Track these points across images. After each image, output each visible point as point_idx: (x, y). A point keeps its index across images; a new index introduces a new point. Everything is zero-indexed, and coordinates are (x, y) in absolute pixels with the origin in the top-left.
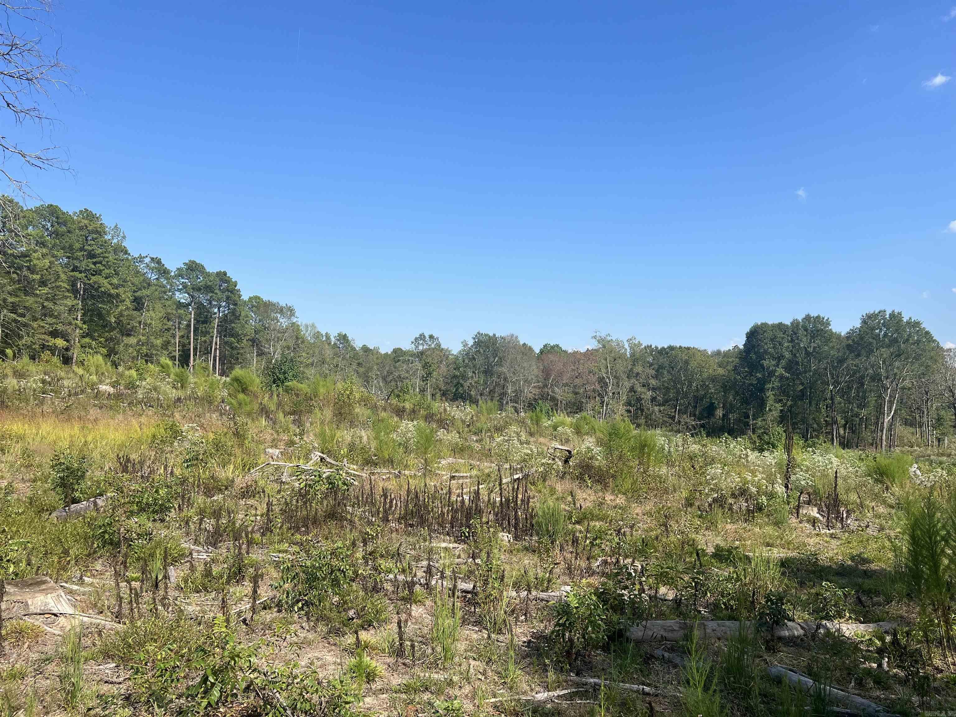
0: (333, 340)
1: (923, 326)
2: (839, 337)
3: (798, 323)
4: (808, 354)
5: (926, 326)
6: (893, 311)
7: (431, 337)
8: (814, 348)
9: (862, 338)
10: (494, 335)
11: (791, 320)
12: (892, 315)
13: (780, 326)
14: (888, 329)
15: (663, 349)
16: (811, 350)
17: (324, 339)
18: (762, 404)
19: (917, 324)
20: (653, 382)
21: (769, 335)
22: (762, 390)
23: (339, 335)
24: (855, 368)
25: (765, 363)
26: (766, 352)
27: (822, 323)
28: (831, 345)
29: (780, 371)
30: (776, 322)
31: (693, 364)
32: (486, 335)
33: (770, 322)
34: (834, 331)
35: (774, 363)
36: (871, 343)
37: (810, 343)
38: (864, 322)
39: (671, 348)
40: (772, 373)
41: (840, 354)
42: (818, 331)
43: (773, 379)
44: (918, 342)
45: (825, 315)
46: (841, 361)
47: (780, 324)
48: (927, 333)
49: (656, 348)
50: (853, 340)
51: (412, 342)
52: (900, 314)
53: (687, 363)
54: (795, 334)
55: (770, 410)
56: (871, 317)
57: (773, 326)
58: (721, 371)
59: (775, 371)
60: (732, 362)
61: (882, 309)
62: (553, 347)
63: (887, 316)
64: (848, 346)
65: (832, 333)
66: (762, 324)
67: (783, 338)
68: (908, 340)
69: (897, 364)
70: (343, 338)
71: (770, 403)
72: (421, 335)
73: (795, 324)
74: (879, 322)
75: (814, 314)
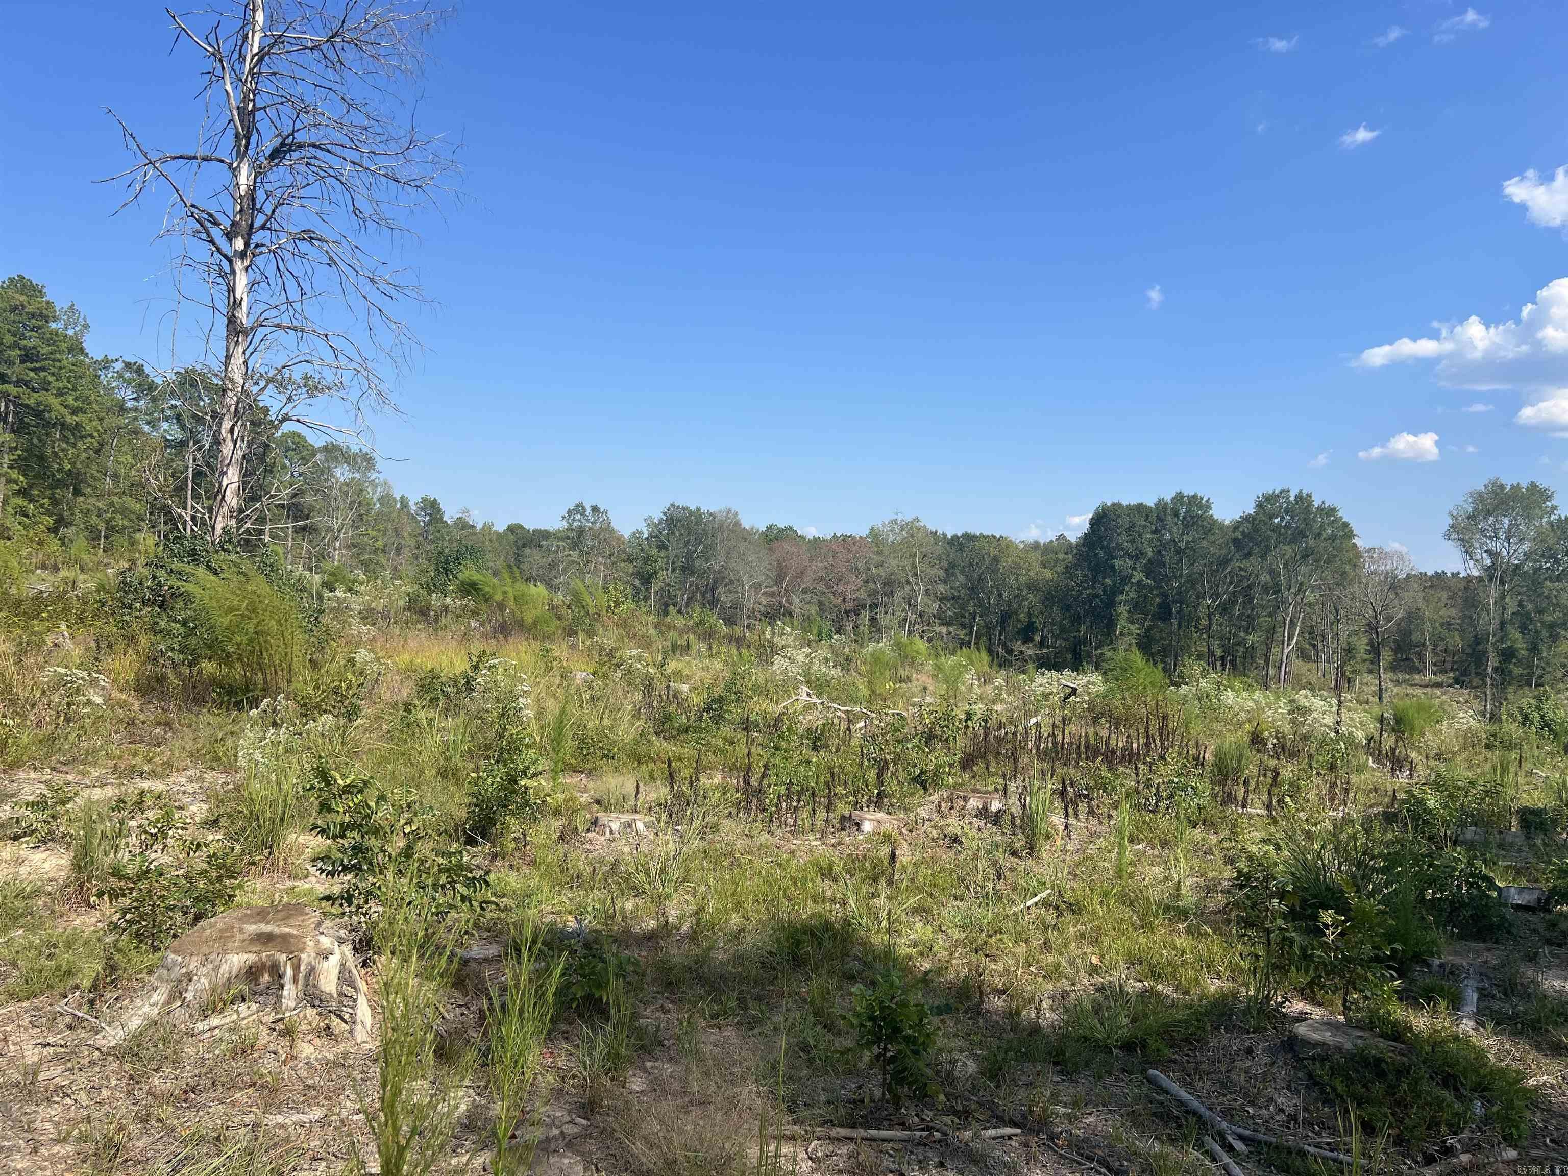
0: (413, 508)
1: (1339, 514)
2: (1221, 527)
3: (1166, 504)
4: (1179, 551)
5: (1344, 514)
6: (1301, 492)
7: (595, 509)
8: (1188, 542)
9: (1256, 530)
10: (698, 509)
11: (1155, 500)
12: (1299, 497)
13: (1140, 508)
14: (1292, 518)
15: (955, 537)
16: (1182, 545)
17: (398, 506)
18: (1111, 624)
19: (1332, 511)
20: (941, 588)
21: (1124, 521)
22: (1111, 604)
23: (424, 500)
24: (1243, 573)
25: (1117, 563)
26: (1119, 547)
27: (1200, 506)
28: (1212, 538)
29: (1138, 576)
30: (1134, 501)
31: (1005, 563)
32: (684, 509)
33: (1125, 503)
34: (1215, 517)
35: (1130, 563)
36: (1268, 538)
37: (1182, 534)
38: (1260, 506)
39: (969, 537)
40: (1126, 580)
41: (1224, 552)
42: (1193, 517)
43: (1127, 588)
44: (1333, 538)
45: (1203, 492)
46: (1225, 562)
47: (1141, 505)
48: (1346, 525)
49: (945, 535)
50: (1243, 533)
51: (563, 517)
52: (1309, 495)
53: (996, 560)
54: (1162, 521)
55: (1121, 634)
56: (1270, 498)
57: (1129, 507)
58: (1048, 574)
59: (1132, 575)
60: (1064, 560)
61: (1286, 488)
62: (781, 531)
63: (1292, 499)
64: (1236, 541)
65: (1214, 522)
66: (1114, 505)
67: (1145, 527)
68: (1320, 534)
69: (1303, 569)
70: (432, 507)
71: (1122, 624)
72: (578, 506)
73: (1161, 506)
74: (1281, 507)
75: (1188, 491)
